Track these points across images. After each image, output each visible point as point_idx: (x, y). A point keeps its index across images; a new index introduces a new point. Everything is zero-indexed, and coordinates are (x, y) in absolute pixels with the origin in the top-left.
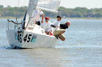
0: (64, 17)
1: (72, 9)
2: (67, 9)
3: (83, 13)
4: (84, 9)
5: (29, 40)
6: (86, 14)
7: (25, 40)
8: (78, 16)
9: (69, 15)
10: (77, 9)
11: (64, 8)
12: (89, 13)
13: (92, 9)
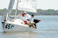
0: (41, 15)
1: (46, 10)
2: (43, 10)
3: (52, 12)
4: (53, 10)
5: (9, 27)
6: (54, 13)
7: (6, 27)
8: (50, 14)
9: (44, 14)
10: (49, 10)
11: (41, 10)
12: (55, 13)
13: (57, 10)
